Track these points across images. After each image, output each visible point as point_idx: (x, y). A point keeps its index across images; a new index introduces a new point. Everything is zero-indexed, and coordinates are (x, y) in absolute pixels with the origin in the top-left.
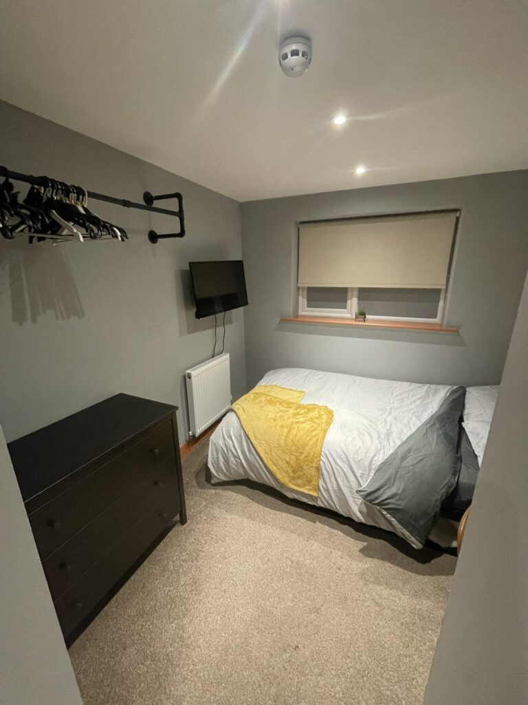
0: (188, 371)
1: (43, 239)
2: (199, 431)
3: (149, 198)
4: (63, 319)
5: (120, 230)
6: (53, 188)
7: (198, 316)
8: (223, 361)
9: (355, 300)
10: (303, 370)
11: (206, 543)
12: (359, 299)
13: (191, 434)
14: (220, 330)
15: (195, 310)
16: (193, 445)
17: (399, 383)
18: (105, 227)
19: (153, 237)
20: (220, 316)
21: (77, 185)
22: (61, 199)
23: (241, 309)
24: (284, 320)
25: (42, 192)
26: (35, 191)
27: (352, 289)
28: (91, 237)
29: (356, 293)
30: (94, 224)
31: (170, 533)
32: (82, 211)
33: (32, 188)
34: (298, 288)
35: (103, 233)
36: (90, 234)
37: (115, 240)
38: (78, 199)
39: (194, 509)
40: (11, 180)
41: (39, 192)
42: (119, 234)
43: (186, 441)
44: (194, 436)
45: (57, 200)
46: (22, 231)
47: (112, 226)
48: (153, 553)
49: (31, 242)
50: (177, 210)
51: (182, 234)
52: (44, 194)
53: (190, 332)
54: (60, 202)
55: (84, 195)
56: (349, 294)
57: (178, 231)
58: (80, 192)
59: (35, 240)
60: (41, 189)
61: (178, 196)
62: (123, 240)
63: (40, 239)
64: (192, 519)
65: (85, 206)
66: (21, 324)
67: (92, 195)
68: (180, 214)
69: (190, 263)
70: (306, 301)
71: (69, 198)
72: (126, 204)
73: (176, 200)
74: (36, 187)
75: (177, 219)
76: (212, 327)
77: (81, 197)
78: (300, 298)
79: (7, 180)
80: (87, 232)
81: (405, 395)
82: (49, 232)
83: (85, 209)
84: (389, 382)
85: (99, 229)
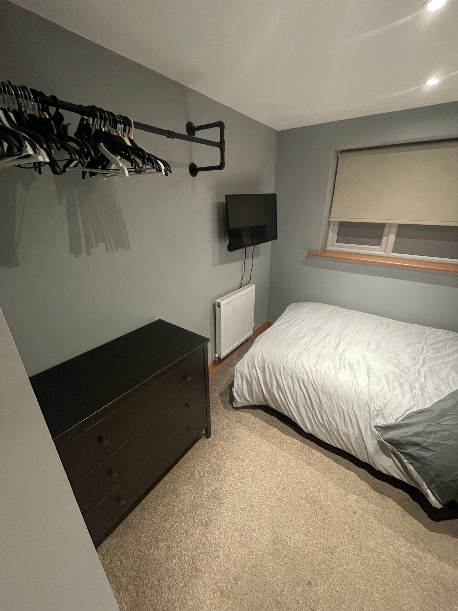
0: (217, 300)
1: (95, 174)
2: (223, 354)
3: (191, 129)
4: (112, 251)
5: (165, 163)
6: (101, 118)
7: (231, 248)
8: (250, 292)
9: (392, 237)
10: (326, 305)
11: (227, 459)
12: (397, 236)
13: (217, 356)
14: (249, 262)
15: (228, 243)
16: (218, 365)
17: (433, 330)
18: (149, 160)
19: (194, 170)
20: (250, 249)
21: (124, 116)
22: (109, 131)
23: (269, 243)
24: (312, 254)
25: (91, 123)
26: (85, 122)
27: (391, 225)
28: (137, 172)
29: (394, 230)
30: (140, 157)
31: (196, 444)
32: (129, 144)
33: (82, 119)
34: (329, 222)
35: (148, 167)
36: (135, 168)
37: (158, 174)
38: (125, 131)
39: (217, 425)
40: (61, 111)
41: (88, 124)
42: (163, 167)
43: (212, 361)
44: (219, 358)
45: (105, 132)
46: (76, 166)
47: (156, 159)
48: (182, 459)
49: (84, 177)
50: (218, 140)
51: (221, 167)
52: (92, 125)
53: (221, 263)
54: (108, 134)
55: (130, 126)
56: (386, 231)
57: (218, 163)
58: (126, 122)
59: (87, 174)
60: (90, 119)
61: (220, 125)
62: (166, 174)
63: (92, 174)
64: (215, 435)
65: (132, 138)
66: (77, 256)
67: (139, 126)
68: (221, 145)
69: (226, 196)
70: (336, 235)
71: (116, 129)
72: (170, 134)
73: (218, 129)
74: (86, 117)
75: (217, 150)
76: (242, 260)
77: (128, 128)
78: (330, 232)
79: (57, 111)
80: (132, 165)
81: (440, 345)
82: (100, 167)
83: (130, 140)
84: (421, 327)
85: (144, 163)
